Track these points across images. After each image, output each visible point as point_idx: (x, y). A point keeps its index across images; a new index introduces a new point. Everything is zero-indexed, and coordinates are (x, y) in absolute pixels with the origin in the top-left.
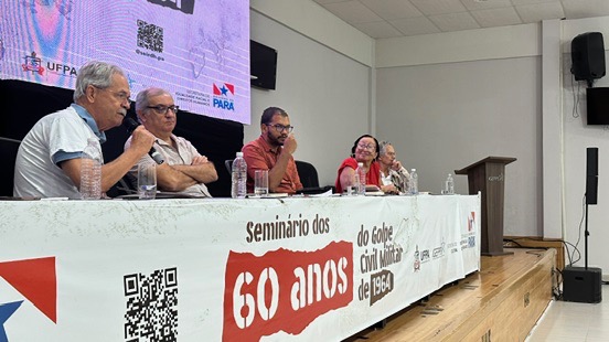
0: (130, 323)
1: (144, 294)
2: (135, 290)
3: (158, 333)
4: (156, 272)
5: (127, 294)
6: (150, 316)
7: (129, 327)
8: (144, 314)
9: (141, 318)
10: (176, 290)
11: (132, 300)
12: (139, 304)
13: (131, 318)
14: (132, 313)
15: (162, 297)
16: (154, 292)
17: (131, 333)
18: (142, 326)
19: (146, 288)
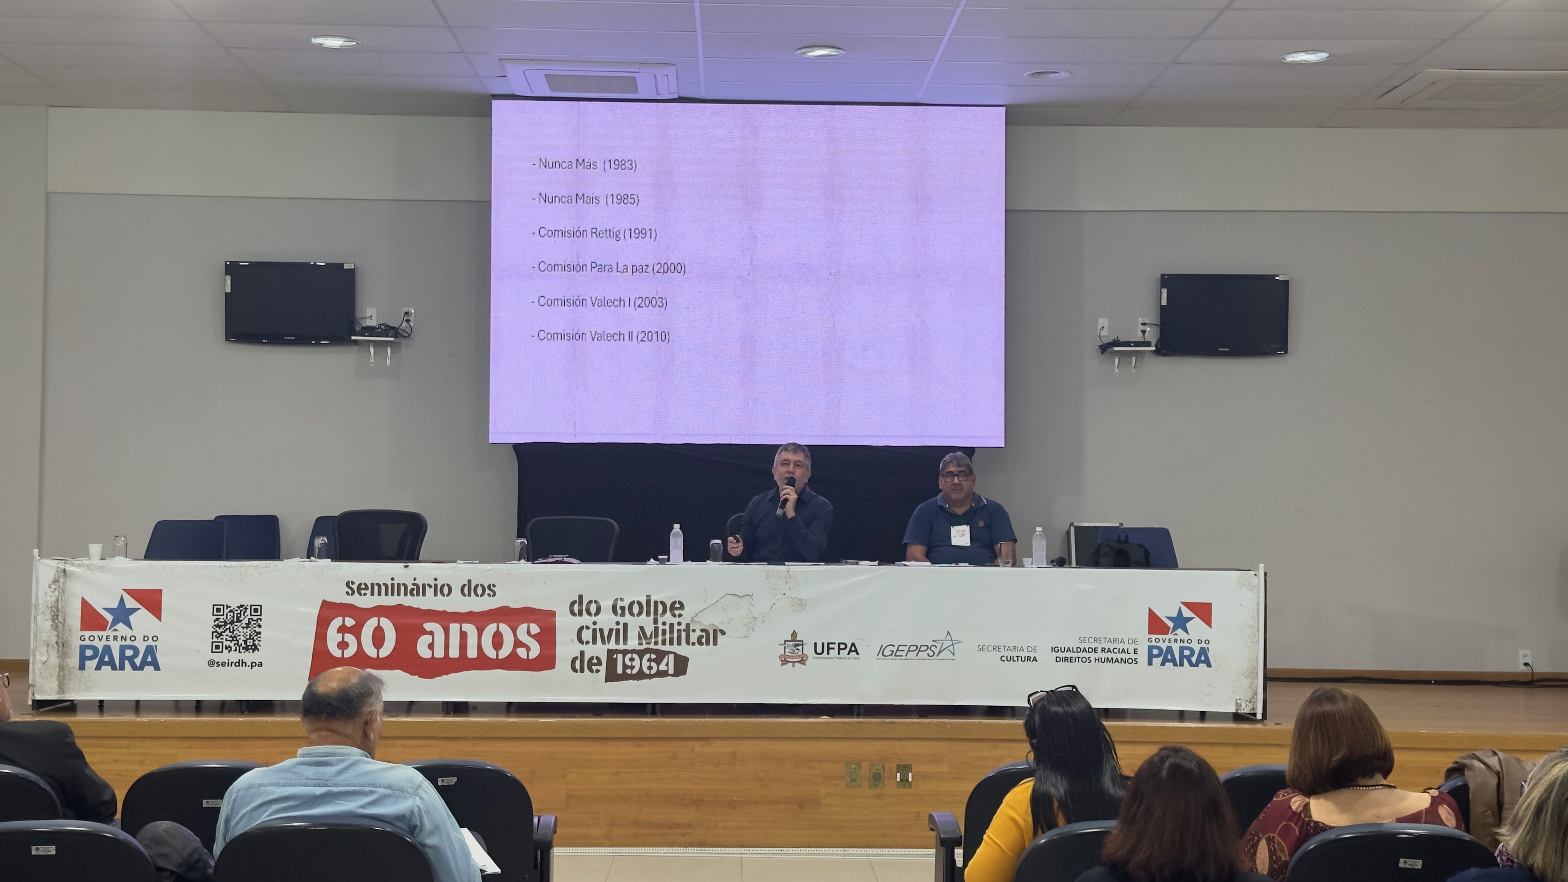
0: (216, 632)
1: (229, 617)
2: (222, 613)
3: (241, 642)
4: (242, 606)
5: (213, 615)
6: (234, 630)
7: (215, 634)
8: (230, 629)
9: (225, 630)
10: (261, 619)
11: (217, 619)
12: (225, 622)
13: (217, 629)
14: (218, 626)
15: (246, 621)
16: (238, 618)
17: (217, 638)
18: (227, 635)
19: (232, 614)
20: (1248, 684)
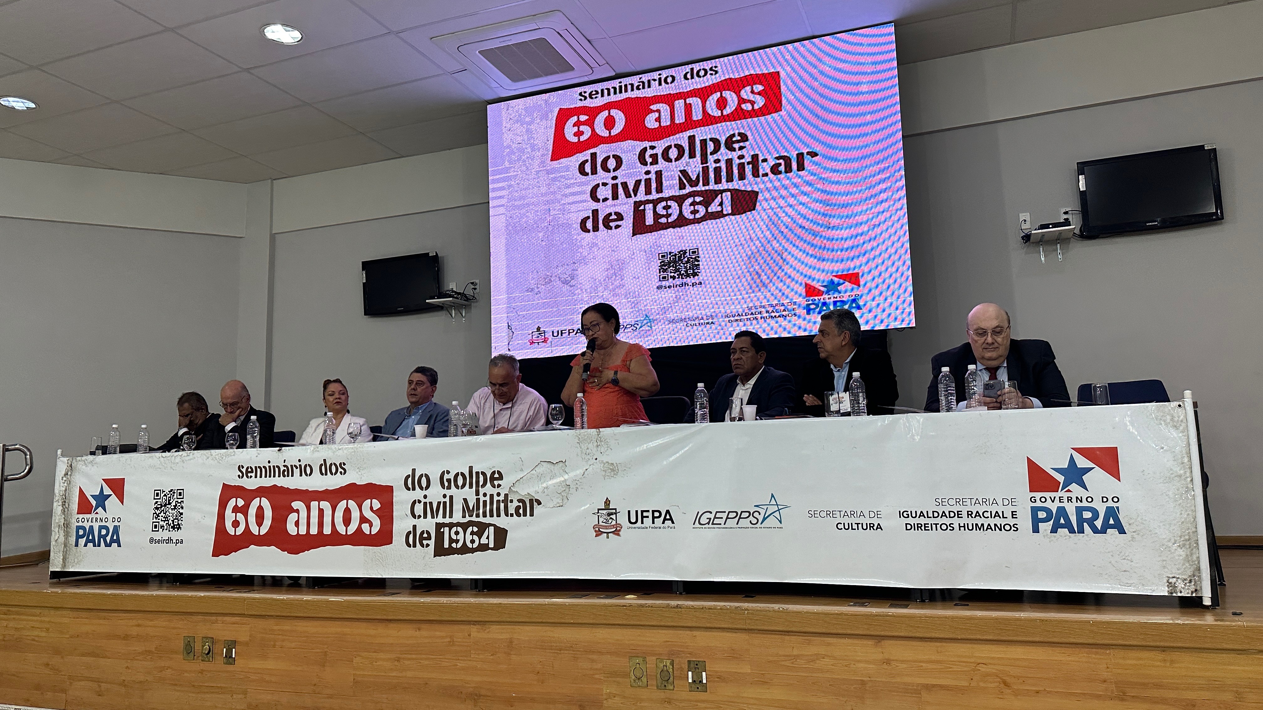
0: (156, 513)
1: (164, 500)
2: (159, 497)
3: (170, 522)
4: (172, 490)
5: (154, 499)
6: (166, 512)
7: (155, 515)
8: (163, 510)
9: (161, 512)
10: (183, 501)
11: (156, 502)
12: (161, 505)
13: (156, 511)
14: (157, 508)
15: (174, 504)
16: (169, 500)
17: (156, 518)
18: (162, 516)
19: (165, 497)
20: (1184, 556)
